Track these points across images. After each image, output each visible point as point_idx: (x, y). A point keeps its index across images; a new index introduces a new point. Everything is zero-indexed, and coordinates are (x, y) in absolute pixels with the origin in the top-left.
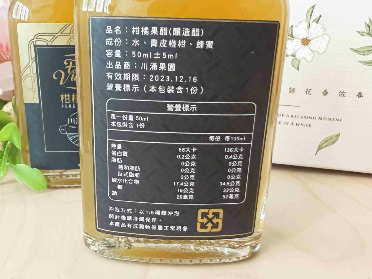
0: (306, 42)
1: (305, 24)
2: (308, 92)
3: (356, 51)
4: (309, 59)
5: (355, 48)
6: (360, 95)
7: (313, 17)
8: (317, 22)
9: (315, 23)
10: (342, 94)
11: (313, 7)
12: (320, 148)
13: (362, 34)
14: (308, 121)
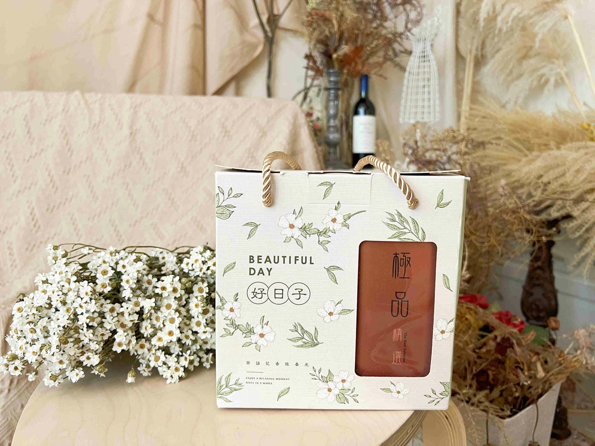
0: (262, 335)
1: (260, 326)
2: (267, 364)
3: (289, 339)
4: (265, 345)
5: (290, 338)
6: (297, 364)
7: (264, 323)
8: (267, 325)
9: (266, 325)
10: (287, 364)
11: (264, 317)
12: (279, 397)
13: (292, 331)
14: (270, 381)
